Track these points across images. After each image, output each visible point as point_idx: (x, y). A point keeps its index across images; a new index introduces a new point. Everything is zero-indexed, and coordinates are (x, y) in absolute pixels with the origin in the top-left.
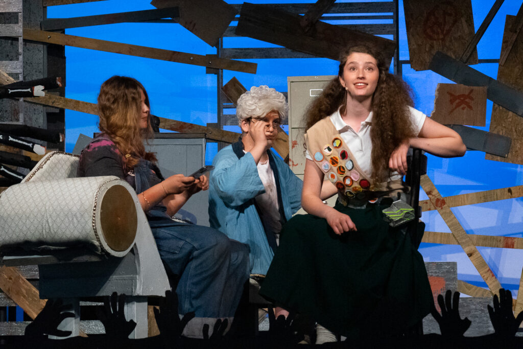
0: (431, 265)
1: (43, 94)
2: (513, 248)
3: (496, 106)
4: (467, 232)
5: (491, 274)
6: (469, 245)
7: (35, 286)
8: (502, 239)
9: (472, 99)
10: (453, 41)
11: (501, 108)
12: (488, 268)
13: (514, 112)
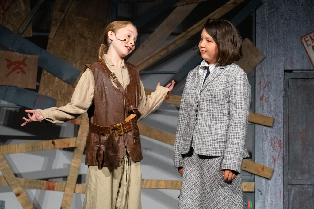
2: (53, 190)
4: (16, 175)
6: (17, 187)
8: (45, 182)
9: (26, 65)
10: (12, 16)
11: (49, 74)
12: (32, 207)
13: (60, 78)
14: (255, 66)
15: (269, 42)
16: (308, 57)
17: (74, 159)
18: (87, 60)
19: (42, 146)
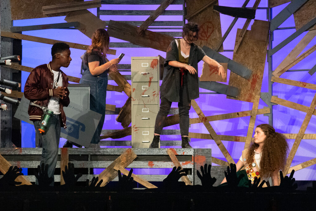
0: (199, 150)
1: (10, 64)
2: (239, 141)
3: (232, 72)
4: (217, 134)
5: (228, 154)
6: (218, 140)
7: (5, 158)
8: (234, 137)
10: (212, 41)
11: (234, 73)
12: (227, 152)
13: (240, 76)
17: (251, 123)
18: (256, 64)
19: (232, 116)
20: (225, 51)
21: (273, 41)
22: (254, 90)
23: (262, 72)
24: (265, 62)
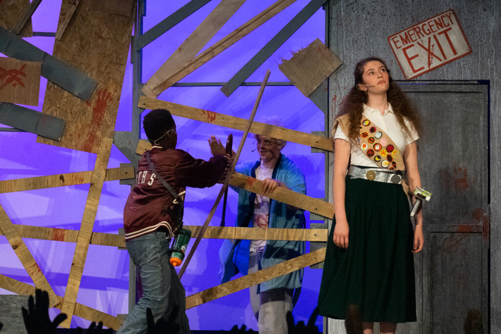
2: (62, 241)
3: (51, 84)
4: (13, 221)
5: (37, 269)
6: (14, 237)
8: (51, 230)
9: (24, 75)
10: (6, 10)
11: (56, 86)
12: (34, 263)
13: (69, 92)
14: (328, 76)
15: (347, 44)
16: (397, 63)
17: (89, 199)
18: (106, 68)
19: (47, 182)
20: (36, 34)
21: (144, 17)
22: (99, 125)
23: (119, 84)
24: (126, 63)
